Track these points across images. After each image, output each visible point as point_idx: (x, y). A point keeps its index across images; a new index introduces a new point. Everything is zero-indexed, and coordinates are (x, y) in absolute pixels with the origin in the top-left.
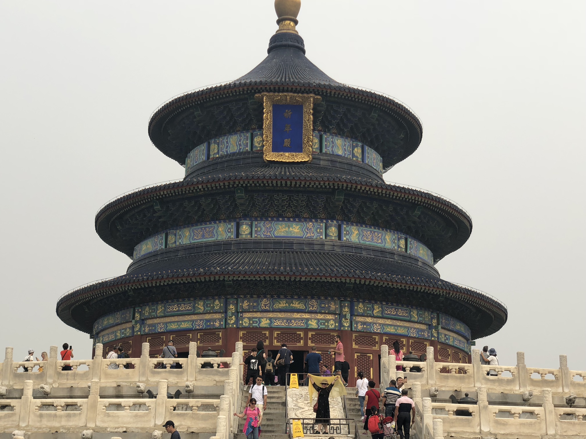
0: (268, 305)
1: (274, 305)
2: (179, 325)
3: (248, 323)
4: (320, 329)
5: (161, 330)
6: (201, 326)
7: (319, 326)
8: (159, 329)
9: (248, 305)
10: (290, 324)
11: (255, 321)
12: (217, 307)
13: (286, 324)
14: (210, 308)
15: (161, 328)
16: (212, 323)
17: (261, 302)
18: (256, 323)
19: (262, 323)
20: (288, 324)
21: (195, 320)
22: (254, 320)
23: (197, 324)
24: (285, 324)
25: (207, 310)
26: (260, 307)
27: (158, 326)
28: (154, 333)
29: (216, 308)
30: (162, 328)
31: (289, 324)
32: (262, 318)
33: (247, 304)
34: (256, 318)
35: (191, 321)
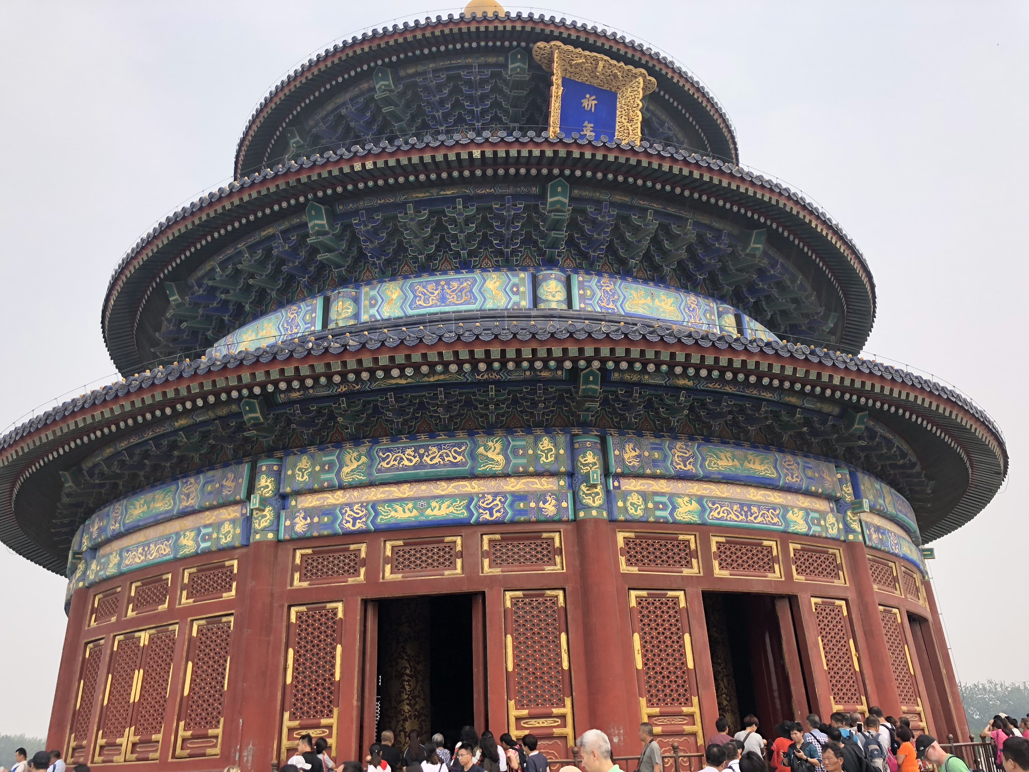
0: (691, 460)
1: (704, 459)
2: (422, 511)
3: (642, 507)
4: (812, 536)
5: (354, 525)
6: (498, 511)
7: (810, 528)
8: (348, 522)
9: (637, 456)
10: (749, 518)
11: (661, 503)
12: (547, 458)
13: (741, 518)
14: (525, 461)
15: (355, 519)
16: (533, 505)
17: (671, 449)
18: (664, 509)
19: (680, 510)
20: (744, 517)
21: (477, 494)
22: (657, 499)
23: (484, 505)
24: (738, 517)
25: (516, 466)
26: (672, 463)
27: (343, 514)
28: (328, 536)
29: (543, 459)
30: (360, 518)
31: (746, 516)
32: (679, 496)
33: (634, 454)
34: (663, 494)
35: (462, 496)
